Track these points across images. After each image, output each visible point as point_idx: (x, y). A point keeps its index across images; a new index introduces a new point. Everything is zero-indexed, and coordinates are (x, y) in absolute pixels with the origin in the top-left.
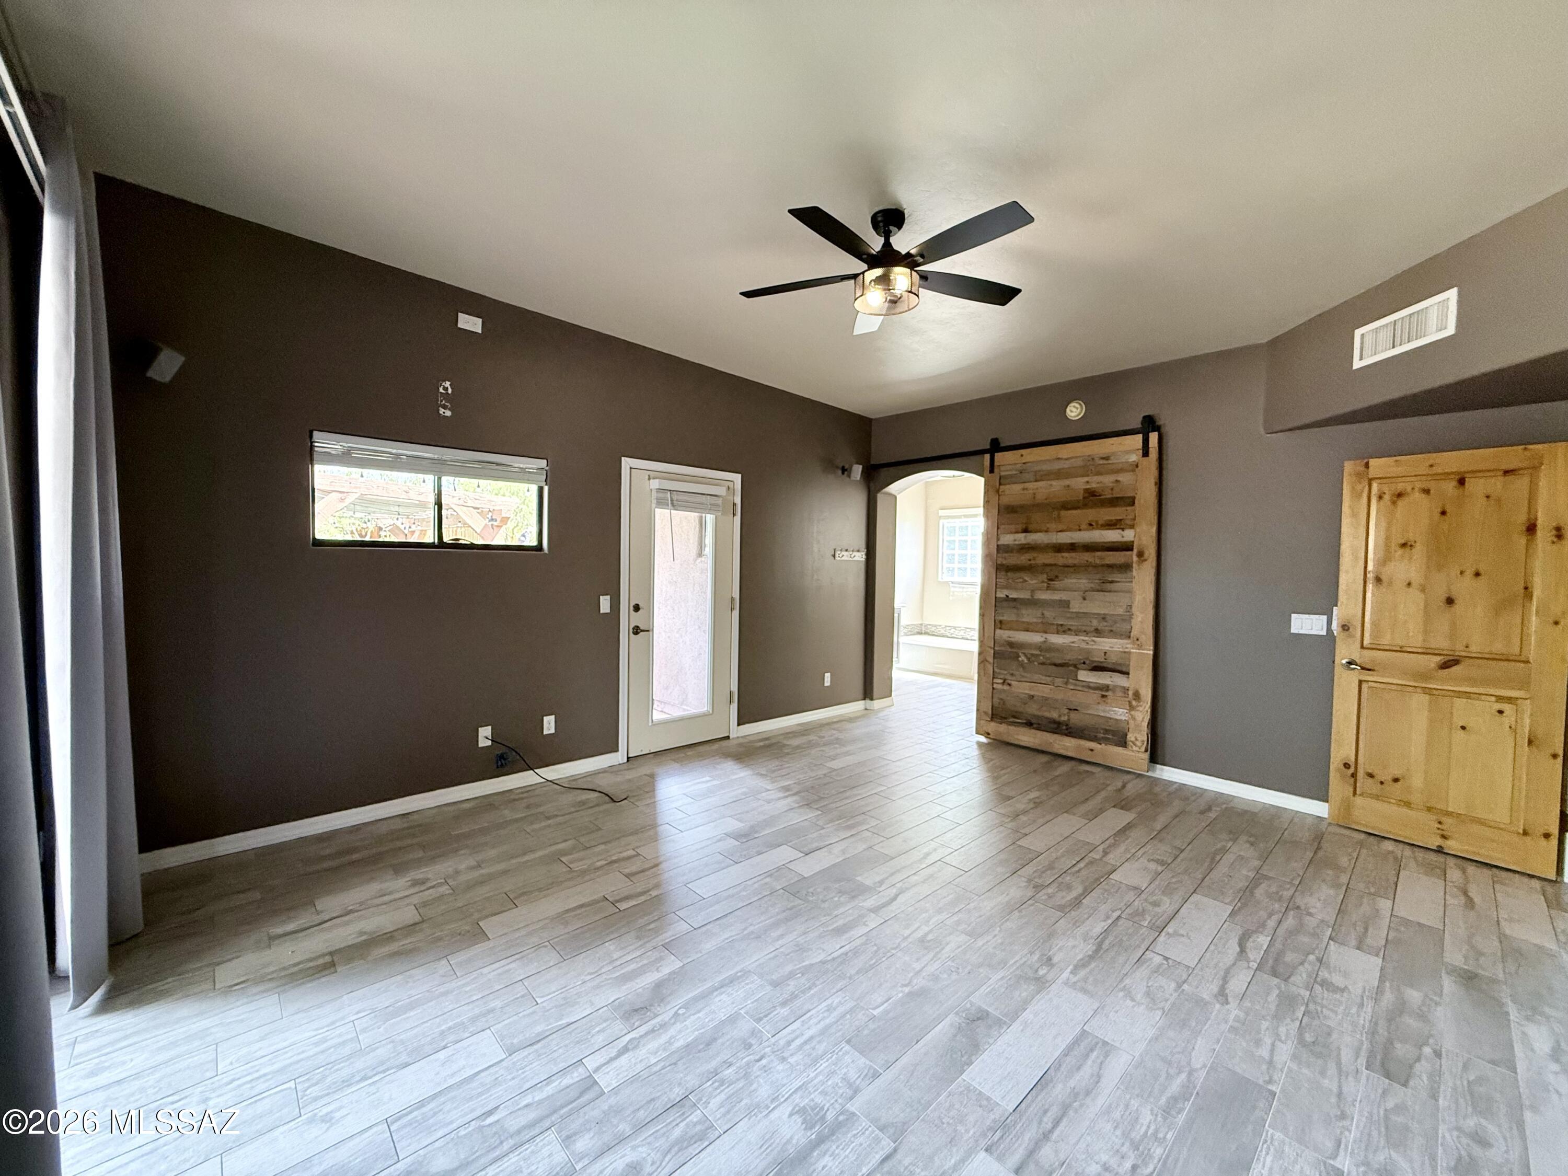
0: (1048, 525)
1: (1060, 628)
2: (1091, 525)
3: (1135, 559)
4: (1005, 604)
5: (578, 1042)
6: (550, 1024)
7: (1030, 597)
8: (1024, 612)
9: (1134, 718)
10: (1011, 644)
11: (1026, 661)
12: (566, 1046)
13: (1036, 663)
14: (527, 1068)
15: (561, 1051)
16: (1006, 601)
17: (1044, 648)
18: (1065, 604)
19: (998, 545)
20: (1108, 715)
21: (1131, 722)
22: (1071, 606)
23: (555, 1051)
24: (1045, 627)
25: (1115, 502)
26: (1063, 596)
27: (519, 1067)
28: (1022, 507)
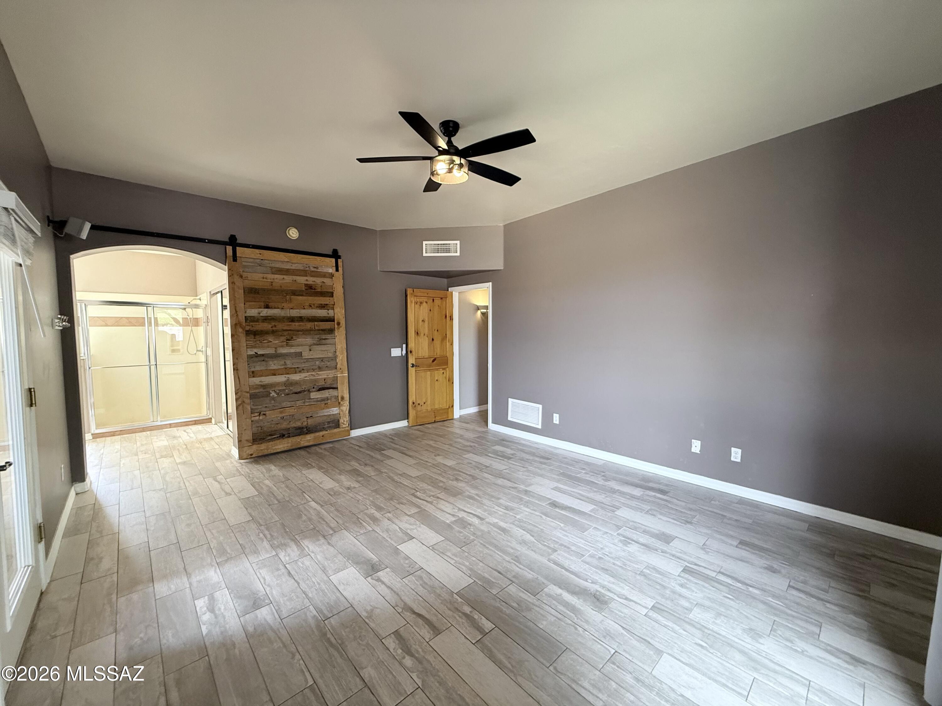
0: (283, 305)
1: (297, 369)
2: (311, 306)
3: (336, 326)
4: (255, 359)
5: (634, 620)
6: (629, 638)
7: (274, 352)
8: (271, 363)
9: (342, 411)
10: (264, 386)
11: (276, 396)
12: (640, 625)
13: (283, 395)
14: (665, 639)
15: (645, 627)
16: (256, 357)
17: (289, 384)
18: (300, 354)
19: (245, 317)
20: (329, 414)
21: (341, 413)
22: (303, 355)
23: (646, 629)
24: (287, 371)
25: (322, 294)
26: (298, 349)
27: (667, 643)
28: (264, 290)
